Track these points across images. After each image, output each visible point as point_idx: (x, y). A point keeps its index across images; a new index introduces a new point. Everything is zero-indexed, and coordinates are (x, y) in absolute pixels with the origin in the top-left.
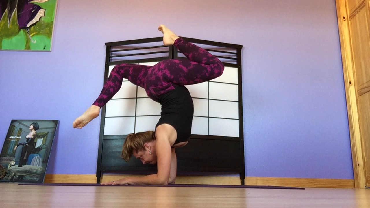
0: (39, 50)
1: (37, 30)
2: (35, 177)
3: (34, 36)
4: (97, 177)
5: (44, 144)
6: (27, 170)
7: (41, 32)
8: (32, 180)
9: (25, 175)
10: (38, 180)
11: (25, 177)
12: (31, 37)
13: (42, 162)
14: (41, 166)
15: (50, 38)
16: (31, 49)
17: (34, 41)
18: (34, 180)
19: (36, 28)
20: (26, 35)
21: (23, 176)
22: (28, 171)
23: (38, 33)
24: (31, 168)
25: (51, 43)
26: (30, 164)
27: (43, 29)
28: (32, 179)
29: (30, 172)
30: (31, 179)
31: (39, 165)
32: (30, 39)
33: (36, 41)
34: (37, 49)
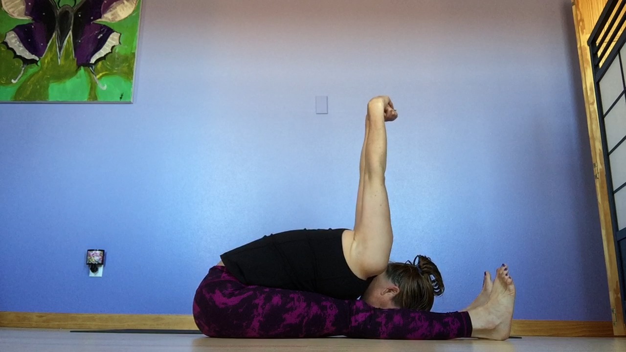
0: (112, 101)
1: (108, 66)
3: (103, 78)
7: (115, 71)
12: (98, 79)
15: (130, 80)
16: (98, 99)
17: (104, 86)
19: (105, 64)
20: (90, 76)
23: (110, 73)
25: (132, 90)
27: (118, 66)
32: (96, 83)
33: (107, 86)
34: (109, 100)
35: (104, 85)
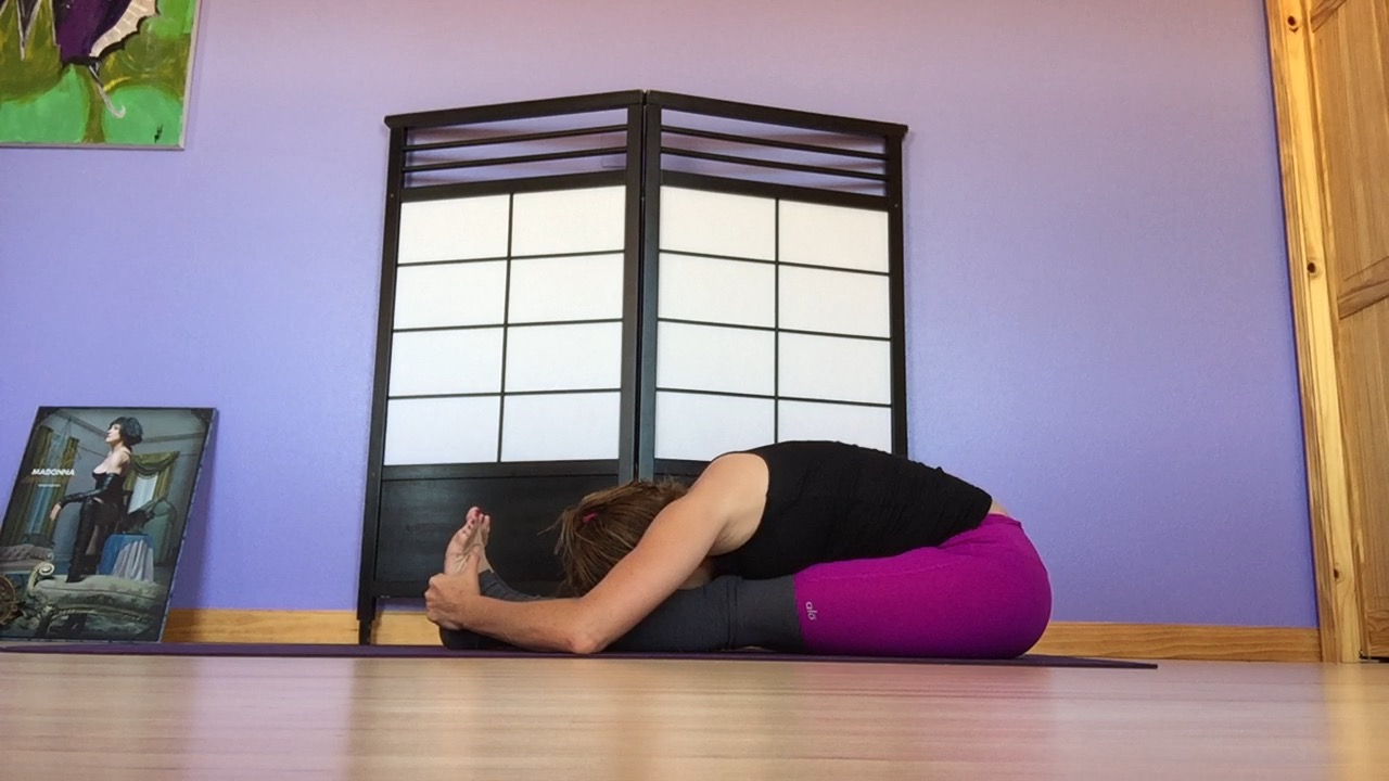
0: (140, 143)
2: (131, 621)
3: (118, 90)
4: (358, 618)
5: (164, 499)
6: (99, 596)
7: (144, 76)
8: (116, 629)
9: (92, 612)
10: (139, 631)
11: (91, 620)
12: (108, 93)
13: (155, 565)
14: (152, 579)
15: (178, 97)
16: (107, 140)
17: (121, 109)
18: (126, 631)
19: (124, 60)
20: (90, 87)
21: (86, 614)
22: (101, 598)
23: (133, 80)
24: (114, 588)
25: (183, 119)
26: (109, 572)
27: (151, 65)
28: (120, 626)
29: (110, 601)
30: (115, 625)
31: (143, 577)
32: (103, 102)
33: (127, 110)
34: (131, 141)
35: (119, 108)
